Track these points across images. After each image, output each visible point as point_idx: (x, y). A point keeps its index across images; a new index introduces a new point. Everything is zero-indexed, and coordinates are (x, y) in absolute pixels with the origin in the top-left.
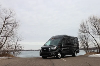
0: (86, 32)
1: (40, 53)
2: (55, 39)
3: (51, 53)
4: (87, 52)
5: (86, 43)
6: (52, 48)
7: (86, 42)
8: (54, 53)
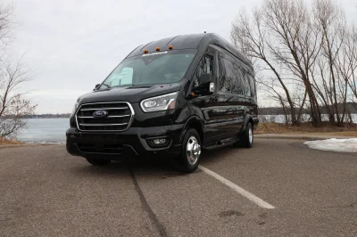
1: (68, 135)
2: (158, 50)
3: (143, 141)
8: (163, 141)
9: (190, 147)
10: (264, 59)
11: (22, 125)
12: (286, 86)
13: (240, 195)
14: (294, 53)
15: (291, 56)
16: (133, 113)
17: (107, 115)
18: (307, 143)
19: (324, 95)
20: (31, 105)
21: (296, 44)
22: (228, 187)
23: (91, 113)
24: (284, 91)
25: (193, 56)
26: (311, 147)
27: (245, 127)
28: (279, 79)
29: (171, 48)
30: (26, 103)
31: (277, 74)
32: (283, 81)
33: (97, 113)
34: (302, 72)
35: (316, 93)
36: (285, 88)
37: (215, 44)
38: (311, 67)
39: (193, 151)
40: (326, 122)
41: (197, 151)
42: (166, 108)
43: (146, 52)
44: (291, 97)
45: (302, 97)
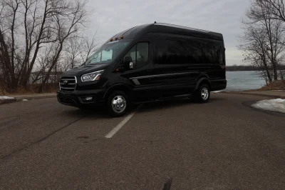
0: (273, 16)
2: (116, 39)
3: (80, 98)
4: (270, 80)
5: (270, 52)
6: (85, 78)
7: (272, 51)
9: (114, 102)
16: (76, 82)
27: (197, 88)
29: (122, 38)
41: (119, 104)
42: (94, 80)
43: (111, 40)
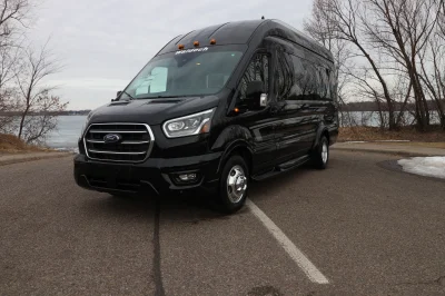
3: (166, 177)
8: (193, 176)
9: (231, 180)
10: (355, 41)
11: (52, 127)
12: (384, 78)
13: (287, 256)
14: (396, 33)
15: (393, 37)
16: (153, 139)
17: (120, 141)
18: (402, 161)
19: (436, 89)
20: (61, 103)
21: (401, 20)
22: (275, 240)
23: (101, 136)
24: (380, 85)
25: (241, 54)
26: (405, 169)
27: (317, 143)
28: (375, 69)
29: (213, 43)
30: (56, 100)
31: (371, 62)
32: (381, 72)
33: (108, 137)
34: (406, 58)
35: (424, 87)
36: (382, 81)
37: (274, 35)
38: (421, 52)
39: (236, 186)
40: (436, 126)
41: (241, 185)
42: (197, 132)
43: (181, 48)
44: (390, 92)
45: (405, 92)
